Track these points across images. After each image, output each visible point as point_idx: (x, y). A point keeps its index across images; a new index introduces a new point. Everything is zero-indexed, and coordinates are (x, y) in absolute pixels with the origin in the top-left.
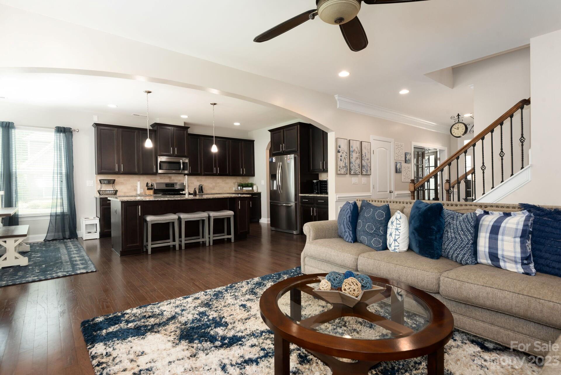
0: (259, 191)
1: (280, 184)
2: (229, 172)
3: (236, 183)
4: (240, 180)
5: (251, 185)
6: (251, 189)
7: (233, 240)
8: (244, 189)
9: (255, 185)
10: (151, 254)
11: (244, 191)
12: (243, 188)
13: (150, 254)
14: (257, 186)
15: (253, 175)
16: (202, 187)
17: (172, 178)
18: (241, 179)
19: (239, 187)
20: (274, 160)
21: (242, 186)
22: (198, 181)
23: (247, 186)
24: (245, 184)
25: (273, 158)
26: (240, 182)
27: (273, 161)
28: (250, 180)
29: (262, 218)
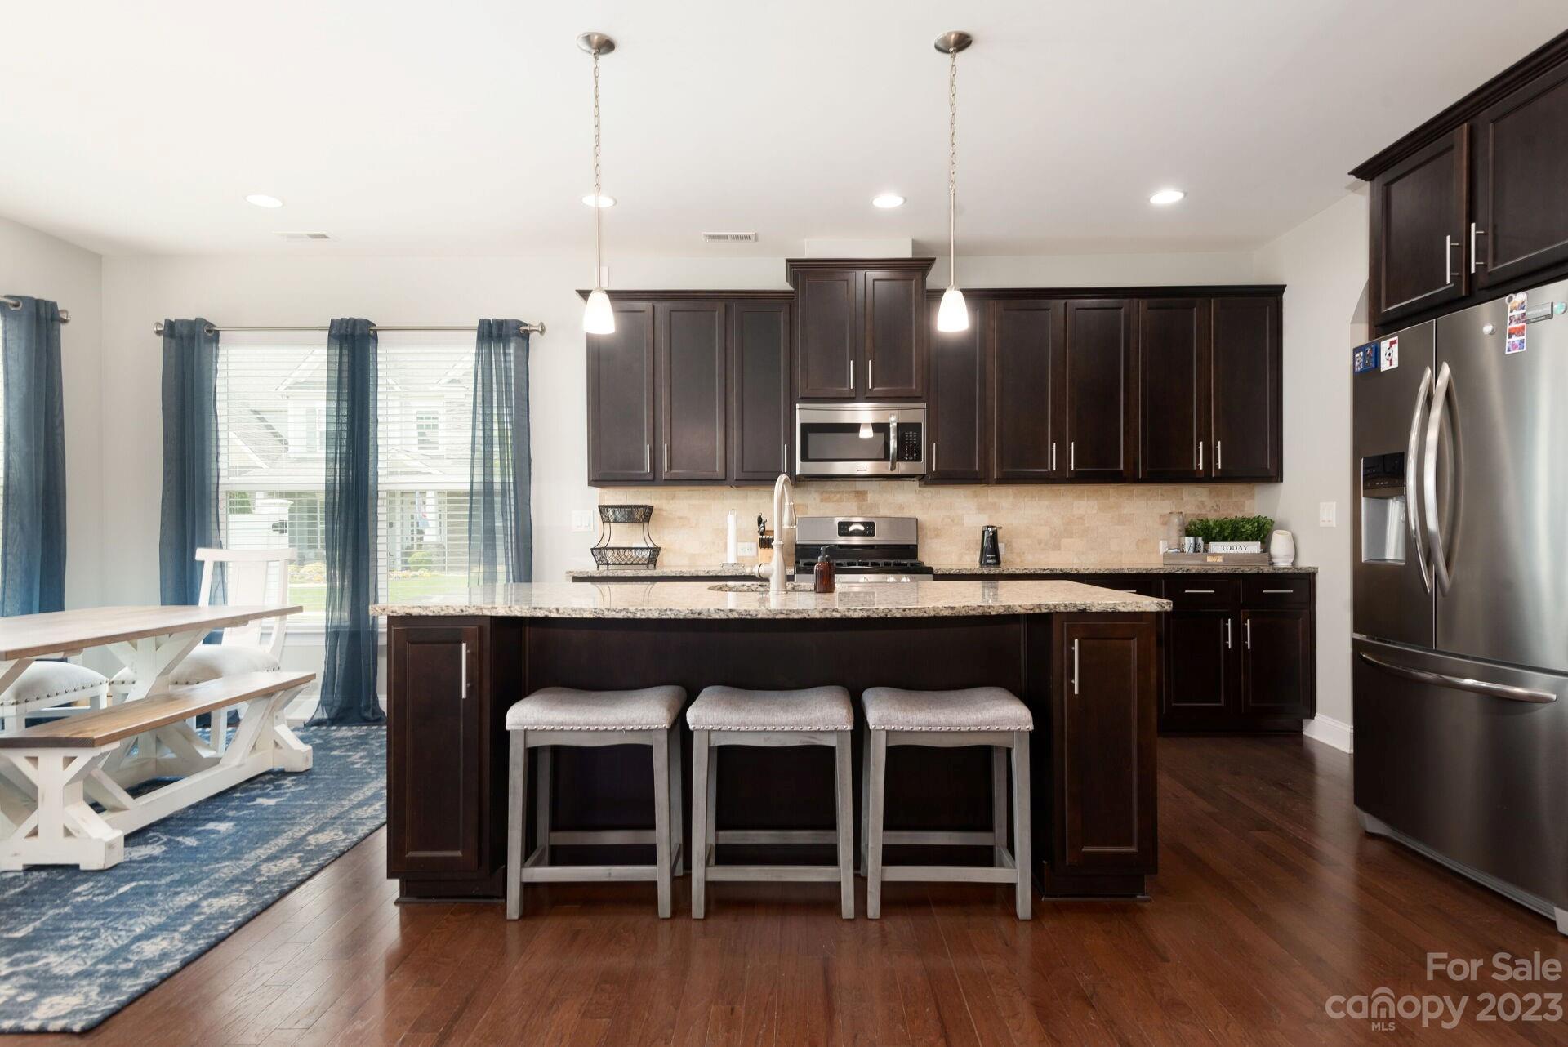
0: (1305, 563)
1: (1432, 524)
2: (1131, 462)
3: (1176, 520)
4: (1197, 501)
5: (1261, 531)
6: (1254, 548)
7: (1024, 905)
8: (1216, 547)
9: (1282, 527)
10: (521, 917)
11: (1210, 559)
12: (1207, 542)
13: (516, 917)
14: (1294, 539)
15: (1273, 474)
16: (994, 538)
17: (870, 496)
18: (1204, 498)
19: (1189, 541)
20: (1390, 355)
21: (1206, 532)
22: (981, 509)
23: (1233, 531)
24: (1221, 524)
25: (1385, 345)
26: (1197, 511)
27: (1385, 366)
28: (1253, 503)
29: (1318, 715)
